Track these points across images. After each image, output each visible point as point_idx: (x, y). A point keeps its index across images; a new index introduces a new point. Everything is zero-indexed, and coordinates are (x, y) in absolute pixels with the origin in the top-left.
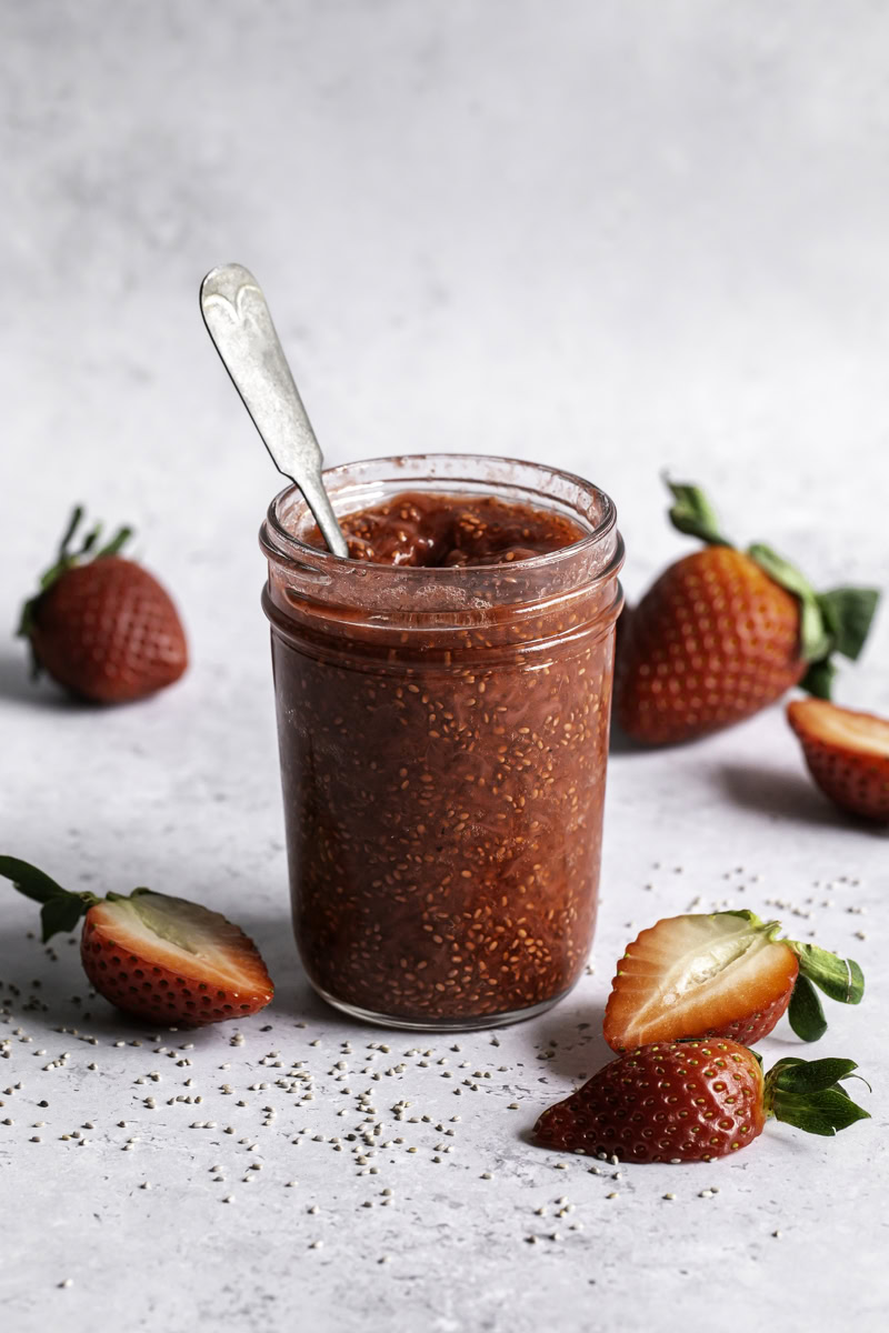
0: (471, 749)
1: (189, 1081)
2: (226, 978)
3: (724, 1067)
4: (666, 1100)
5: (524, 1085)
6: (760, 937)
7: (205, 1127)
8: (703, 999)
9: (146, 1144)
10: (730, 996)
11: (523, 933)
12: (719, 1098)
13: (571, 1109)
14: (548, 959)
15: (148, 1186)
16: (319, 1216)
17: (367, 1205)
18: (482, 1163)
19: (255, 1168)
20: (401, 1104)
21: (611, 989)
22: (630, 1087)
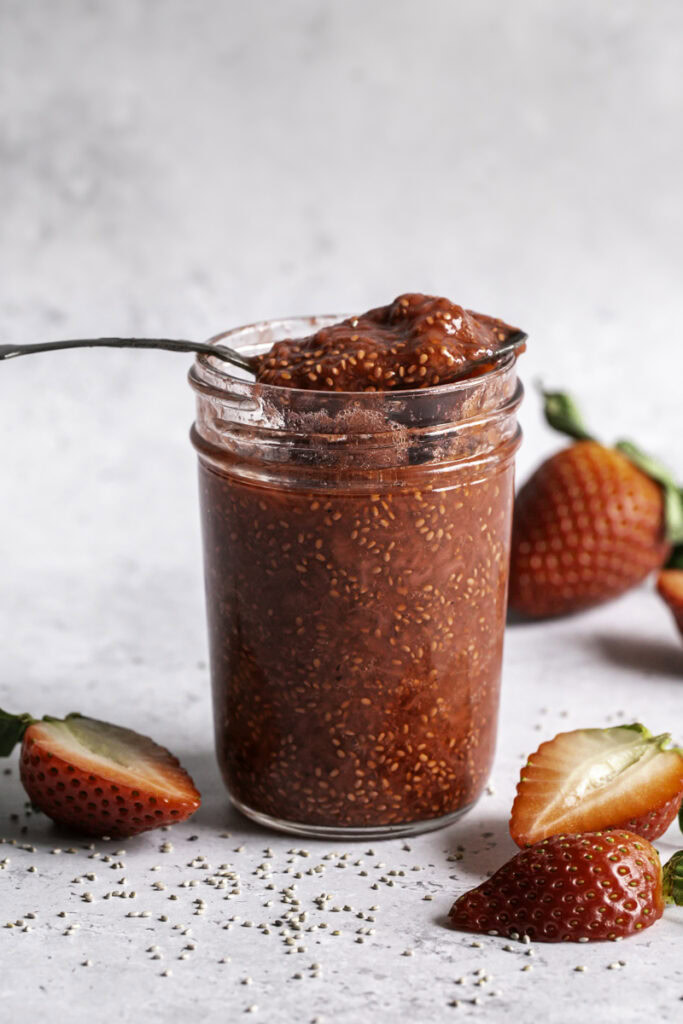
1: (123, 880)
2: (158, 788)
3: (627, 853)
4: (574, 882)
5: (437, 881)
6: (652, 747)
7: (141, 916)
8: (602, 800)
9: (86, 930)
10: (628, 796)
12: (623, 881)
13: (485, 894)
14: (452, 777)
15: (90, 963)
16: (252, 986)
17: (297, 977)
18: (403, 943)
19: (189, 948)
20: (323, 896)
21: (515, 794)
22: (540, 872)
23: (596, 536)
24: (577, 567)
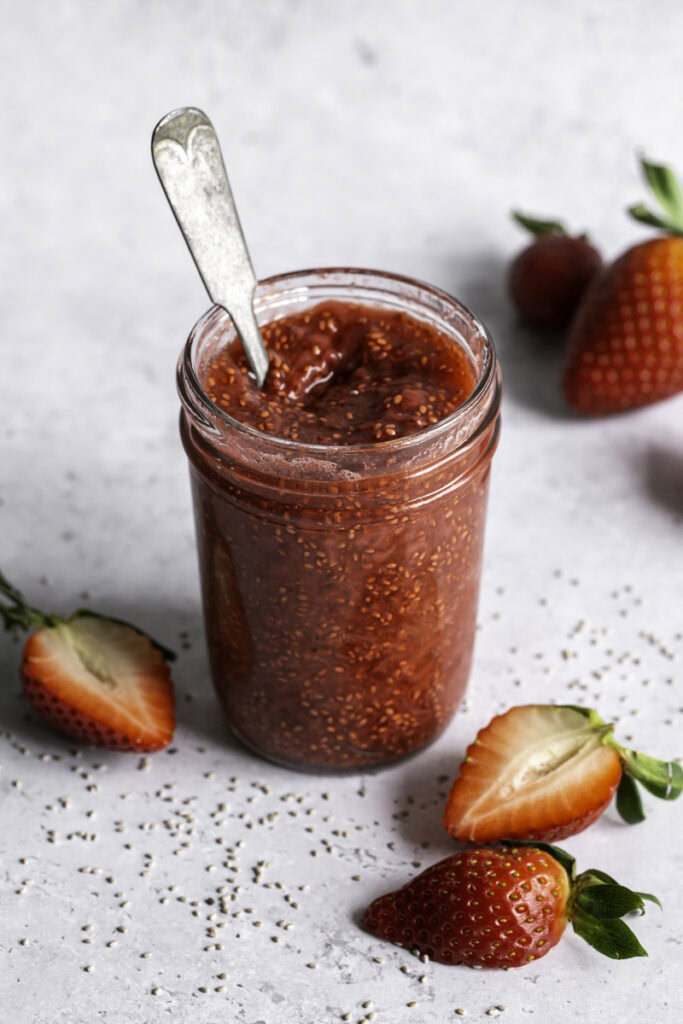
1: (92, 810)
2: (134, 721)
3: (529, 889)
4: (473, 919)
5: (374, 850)
6: (594, 738)
7: (92, 872)
8: (534, 797)
9: (38, 887)
10: (557, 798)
11: (390, 711)
12: (520, 918)
13: (396, 905)
15: (27, 943)
16: (160, 997)
17: (202, 990)
18: (311, 946)
19: (121, 929)
20: (262, 862)
22: (445, 898)
23: (659, 354)
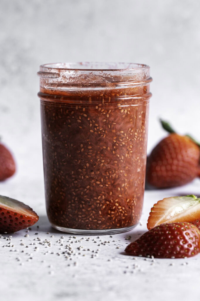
0: (104, 137)
1: (10, 242)
3: (189, 229)
4: (169, 237)
5: (121, 244)
6: (197, 201)
7: (15, 251)
8: (180, 217)
10: (189, 216)
11: (117, 204)
12: (187, 238)
14: (126, 214)
16: (52, 267)
17: (69, 266)
18: (108, 258)
19: (31, 258)
20: (80, 246)
21: (149, 215)
22: (157, 234)
23: (178, 161)
24: (172, 170)
